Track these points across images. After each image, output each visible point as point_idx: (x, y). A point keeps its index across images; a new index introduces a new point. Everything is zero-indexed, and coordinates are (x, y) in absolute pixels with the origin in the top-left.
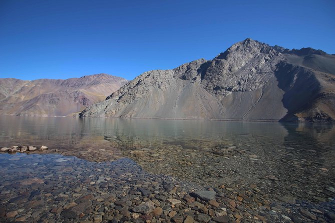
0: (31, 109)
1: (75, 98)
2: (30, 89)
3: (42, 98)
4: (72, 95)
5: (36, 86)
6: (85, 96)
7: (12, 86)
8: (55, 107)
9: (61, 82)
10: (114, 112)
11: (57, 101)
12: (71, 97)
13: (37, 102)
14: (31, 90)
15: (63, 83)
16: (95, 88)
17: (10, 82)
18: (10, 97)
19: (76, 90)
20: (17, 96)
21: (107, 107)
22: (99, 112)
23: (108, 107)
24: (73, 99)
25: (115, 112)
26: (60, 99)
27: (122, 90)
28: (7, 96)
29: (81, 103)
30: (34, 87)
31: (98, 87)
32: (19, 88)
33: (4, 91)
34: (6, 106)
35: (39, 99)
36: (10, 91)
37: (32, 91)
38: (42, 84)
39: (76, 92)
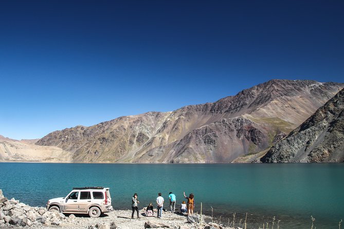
0: (184, 154)
1: (238, 131)
2: (173, 124)
3: (194, 136)
4: (233, 126)
5: (179, 119)
6: (253, 125)
7: (153, 122)
8: (213, 148)
9: (210, 108)
10: (326, 151)
11: (214, 138)
12: (232, 131)
13: (189, 142)
14: (175, 125)
15: (213, 107)
16: (264, 110)
17: (150, 117)
18: (154, 138)
19: (237, 118)
20: (161, 136)
21: (308, 143)
22: (296, 152)
23: (312, 143)
24: (235, 132)
25: (329, 151)
26: (217, 134)
27: (332, 107)
28: (150, 138)
29: (248, 138)
30: (177, 121)
31: (269, 106)
32: (160, 125)
33: (146, 131)
34: (156, 152)
35: (190, 138)
36: (153, 129)
37: (176, 127)
38: (186, 114)
39: (238, 120)
